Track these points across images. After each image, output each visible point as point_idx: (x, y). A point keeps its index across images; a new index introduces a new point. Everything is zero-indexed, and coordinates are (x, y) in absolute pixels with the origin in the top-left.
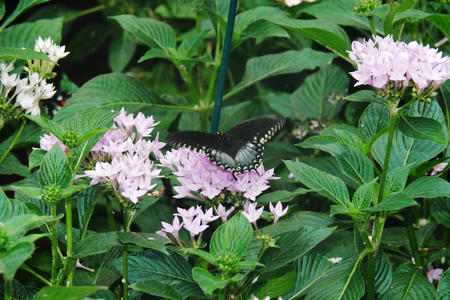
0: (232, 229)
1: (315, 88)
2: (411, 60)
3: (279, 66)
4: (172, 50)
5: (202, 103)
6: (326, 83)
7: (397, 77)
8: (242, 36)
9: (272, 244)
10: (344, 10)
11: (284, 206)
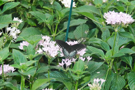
0: (79, 63)
1: (80, 30)
2: (121, 17)
3: (73, 24)
4: (46, 20)
5: (54, 34)
6: (82, 28)
7: (118, 21)
8: (64, 16)
9: (87, 68)
10: (87, 8)
11: (90, 57)
